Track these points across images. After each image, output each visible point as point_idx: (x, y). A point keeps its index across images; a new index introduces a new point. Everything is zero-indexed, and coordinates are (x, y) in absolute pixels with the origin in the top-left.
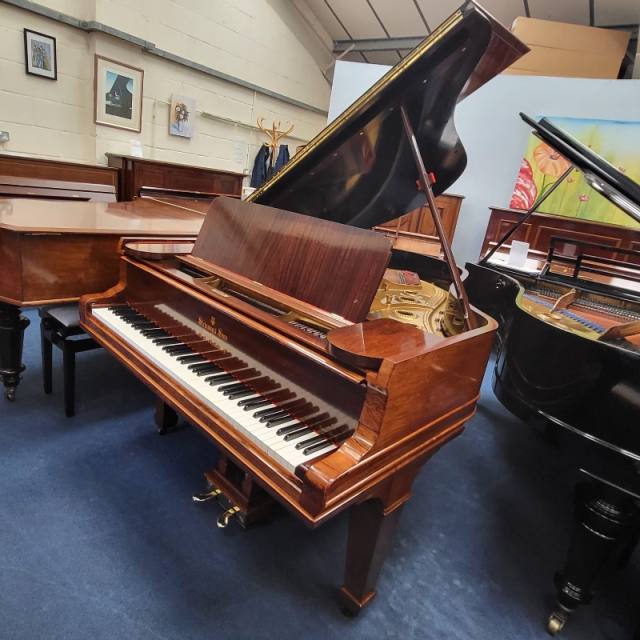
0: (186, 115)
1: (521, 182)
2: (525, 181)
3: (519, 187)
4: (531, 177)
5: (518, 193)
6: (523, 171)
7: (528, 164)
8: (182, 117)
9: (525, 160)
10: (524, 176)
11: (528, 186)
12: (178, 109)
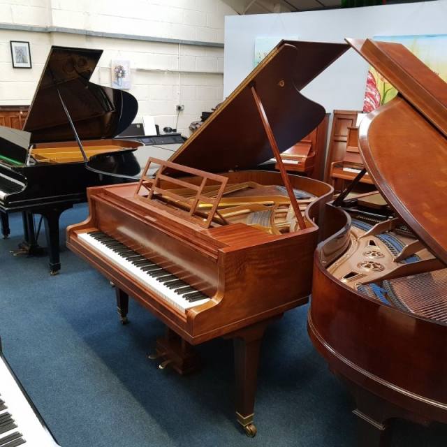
0: (123, 73)
1: (369, 91)
2: (372, 90)
3: (367, 95)
4: (375, 86)
5: (368, 100)
6: (369, 82)
7: (372, 76)
8: (120, 75)
9: (369, 72)
10: (370, 85)
11: (374, 93)
12: (117, 70)
